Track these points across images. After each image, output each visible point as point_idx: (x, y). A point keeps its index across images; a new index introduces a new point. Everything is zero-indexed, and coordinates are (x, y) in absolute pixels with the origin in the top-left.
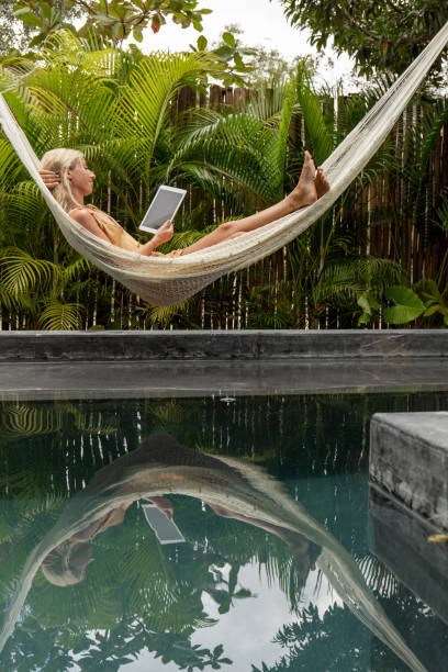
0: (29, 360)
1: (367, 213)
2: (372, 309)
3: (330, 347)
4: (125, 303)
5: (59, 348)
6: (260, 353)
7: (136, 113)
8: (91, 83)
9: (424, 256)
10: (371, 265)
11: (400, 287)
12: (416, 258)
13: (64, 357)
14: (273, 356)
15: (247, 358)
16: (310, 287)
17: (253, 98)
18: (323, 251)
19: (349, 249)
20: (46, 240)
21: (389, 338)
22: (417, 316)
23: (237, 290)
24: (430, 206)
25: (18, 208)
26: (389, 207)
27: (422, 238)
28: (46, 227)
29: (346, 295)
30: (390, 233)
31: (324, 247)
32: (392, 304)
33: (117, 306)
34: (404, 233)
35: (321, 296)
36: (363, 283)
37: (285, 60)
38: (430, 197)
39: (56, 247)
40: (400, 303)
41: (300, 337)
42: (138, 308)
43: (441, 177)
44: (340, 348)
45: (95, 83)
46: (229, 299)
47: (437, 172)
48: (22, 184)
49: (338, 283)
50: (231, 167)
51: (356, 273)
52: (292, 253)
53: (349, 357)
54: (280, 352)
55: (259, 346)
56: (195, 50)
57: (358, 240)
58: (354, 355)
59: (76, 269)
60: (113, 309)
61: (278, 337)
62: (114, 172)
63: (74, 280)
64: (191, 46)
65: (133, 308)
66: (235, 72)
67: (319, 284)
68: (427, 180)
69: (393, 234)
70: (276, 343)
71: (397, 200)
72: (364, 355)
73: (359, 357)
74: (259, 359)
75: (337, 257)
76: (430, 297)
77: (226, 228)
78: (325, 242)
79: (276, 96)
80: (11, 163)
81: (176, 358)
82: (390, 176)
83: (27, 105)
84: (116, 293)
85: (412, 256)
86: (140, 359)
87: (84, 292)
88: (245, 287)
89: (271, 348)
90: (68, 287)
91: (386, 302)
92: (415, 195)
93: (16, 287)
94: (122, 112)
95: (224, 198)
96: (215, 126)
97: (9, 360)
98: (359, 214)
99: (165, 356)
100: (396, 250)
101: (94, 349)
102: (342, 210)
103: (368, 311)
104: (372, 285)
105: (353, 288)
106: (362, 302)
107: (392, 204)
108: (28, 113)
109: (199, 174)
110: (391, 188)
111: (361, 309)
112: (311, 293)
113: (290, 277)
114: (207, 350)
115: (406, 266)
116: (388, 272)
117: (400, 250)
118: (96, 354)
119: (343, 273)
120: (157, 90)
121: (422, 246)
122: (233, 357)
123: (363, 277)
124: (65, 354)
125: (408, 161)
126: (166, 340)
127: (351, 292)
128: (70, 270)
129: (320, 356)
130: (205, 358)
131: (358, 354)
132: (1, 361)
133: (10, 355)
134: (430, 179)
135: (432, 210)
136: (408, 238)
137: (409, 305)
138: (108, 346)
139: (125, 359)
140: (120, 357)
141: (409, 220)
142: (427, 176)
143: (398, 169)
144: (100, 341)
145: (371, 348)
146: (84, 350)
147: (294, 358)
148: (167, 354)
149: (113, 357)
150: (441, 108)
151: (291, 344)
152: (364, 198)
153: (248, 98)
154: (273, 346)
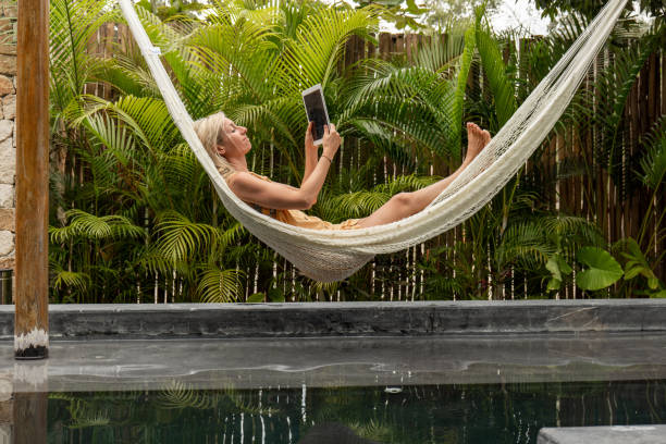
0: (183, 337)
1: (555, 164)
2: (562, 274)
3: (513, 321)
4: (288, 269)
5: (215, 324)
6: (433, 328)
7: (300, 67)
8: (253, 38)
9: (623, 210)
10: (561, 223)
11: (594, 249)
12: (614, 212)
13: (220, 333)
14: (448, 331)
15: (419, 334)
16: (492, 248)
17: (426, 45)
18: (506, 209)
19: (535, 206)
20: (205, 200)
21: (580, 310)
22: (616, 281)
23: (411, 252)
24: (627, 154)
25: (175, 170)
26: (581, 157)
27: (620, 194)
29: (533, 258)
30: (582, 187)
31: (507, 203)
32: (587, 268)
33: (279, 271)
34: (598, 185)
35: (505, 259)
36: (551, 243)
38: (627, 146)
39: (215, 209)
40: (594, 266)
43: (639, 121)
44: (524, 322)
45: (258, 38)
46: (402, 263)
47: (634, 117)
48: (180, 146)
49: (524, 244)
50: (401, 121)
51: (544, 233)
53: (535, 333)
54: (455, 327)
55: (432, 320)
57: (545, 197)
58: (539, 330)
59: (235, 232)
60: (275, 274)
61: (453, 310)
62: (276, 129)
63: (233, 243)
66: (408, 14)
67: (503, 244)
68: (622, 127)
69: (586, 187)
70: (450, 317)
71: (589, 150)
72: (552, 329)
73: (546, 332)
74: (432, 334)
75: (521, 215)
76: (631, 257)
78: (508, 198)
79: (451, 42)
81: (341, 334)
82: (581, 124)
83: (186, 63)
84: (278, 257)
85: (608, 211)
86: (301, 335)
87: (245, 255)
88: (418, 252)
89: (445, 323)
90: (227, 251)
91: (580, 264)
92: (610, 143)
93: (174, 254)
94: (286, 67)
96: (387, 79)
97: (160, 336)
98: (545, 165)
99: (329, 331)
100: (589, 204)
101: (252, 324)
103: (557, 276)
104: (562, 247)
105: (540, 249)
106: (551, 266)
107: (583, 154)
108: (188, 72)
109: (368, 128)
110: (582, 137)
111: (550, 274)
112: (493, 255)
113: (469, 238)
114: (374, 325)
115: (602, 219)
117: (594, 206)
118: (254, 330)
119: (529, 232)
120: (325, 44)
121: (620, 200)
122: (404, 332)
123: (552, 237)
124: (220, 330)
125: (601, 106)
127: (538, 254)
128: (230, 233)
129: (502, 331)
130: (371, 334)
131: (544, 329)
132: (153, 337)
133: (163, 331)
134: (626, 125)
135: (630, 159)
136: (603, 190)
137: (605, 269)
138: (267, 321)
139: (285, 335)
140: (279, 333)
141: (604, 171)
142: (623, 122)
143: (589, 115)
144: (258, 316)
145: (559, 322)
146: (241, 325)
147: (471, 333)
148: (331, 329)
149: (272, 333)
150: (636, 54)
151: (467, 318)
152: (552, 148)
153: (420, 45)
154: (448, 320)
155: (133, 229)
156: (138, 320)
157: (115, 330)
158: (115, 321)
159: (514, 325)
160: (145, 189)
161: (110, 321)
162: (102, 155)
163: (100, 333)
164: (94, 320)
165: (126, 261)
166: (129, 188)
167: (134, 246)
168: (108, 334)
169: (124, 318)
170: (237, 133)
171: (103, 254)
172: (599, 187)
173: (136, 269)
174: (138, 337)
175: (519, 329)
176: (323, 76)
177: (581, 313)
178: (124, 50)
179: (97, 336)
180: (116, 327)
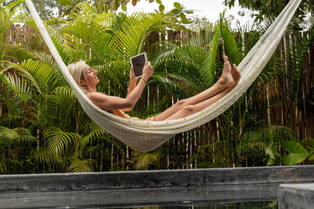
0: (62, 191)
1: (267, 100)
2: (275, 156)
3: (250, 177)
4: (120, 159)
5: (80, 183)
6: (205, 182)
7: (124, 48)
8: (98, 32)
9: (305, 125)
10: (272, 129)
11: (291, 142)
12: (300, 125)
13: (83, 188)
14: (214, 184)
15: (197, 186)
16: (234, 146)
17: (193, 36)
18: (241, 124)
19: (257, 121)
20: (72, 123)
21: (287, 170)
22: (304, 159)
23: (189, 149)
24: (306, 94)
25: (55, 103)
26: (280, 96)
27: (303, 114)
28: (72, 115)
29: (258, 149)
30: (282, 110)
31: (242, 120)
32: (287, 153)
33: (114, 161)
34: (291, 111)
35: (242, 151)
36: (268, 141)
37: (211, 22)
38: (305, 89)
39: (77, 127)
40: (292, 152)
41: (230, 171)
42: (128, 161)
43: (311, 76)
44: (257, 177)
45: (100, 32)
46: (184, 154)
47: (307, 74)
48: (58, 88)
49: (252, 142)
50: (181, 75)
51: (263, 135)
52: (222, 125)
53: (263, 183)
54: (218, 181)
55: (205, 178)
56: (158, 12)
57: (263, 115)
58: (265, 182)
59: (90, 138)
60: (112, 164)
61: (217, 172)
62: (112, 81)
63: (88, 145)
64: (155, 10)
65: (125, 161)
66: (181, 24)
67: (240, 143)
68: (302, 79)
69: (284, 110)
70: (214, 175)
71: (284, 91)
72: (272, 181)
73: (269, 183)
74: (205, 185)
75: (250, 126)
76: (312, 148)
77: (181, 104)
78: (242, 117)
79: (207, 34)
80: (51, 78)
81: (153, 187)
82: (279, 77)
83: (61, 45)
84: (114, 154)
85: (297, 125)
86: (130, 188)
87: (94, 153)
88: (193, 146)
89: (212, 179)
90: (85, 150)
91: (284, 152)
92: (296, 87)
93: (57, 148)
94: (117, 46)
95: (178, 93)
96: (173, 51)
97: (48, 191)
98: (261, 100)
99: (146, 186)
100: (287, 120)
101: (102, 182)
102: (251, 98)
103: (272, 157)
104: (274, 142)
105: (262, 144)
106: (269, 151)
107: (281, 94)
108: (62, 49)
109: (163, 80)
110: (280, 84)
111: (268, 157)
112: (235, 149)
113: (221, 139)
114: (172, 181)
115: (294, 130)
116: (283, 133)
117: (289, 121)
118: (103, 186)
119: (254, 136)
120: (138, 34)
121: (303, 119)
122: (189, 185)
123: (268, 137)
124: (84, 186)
125: (290, 66)
126: (146, 175)
127: (261, 147)
128: (86, 139)
129: (244, 183)
130: (171, 186)
131: (268, 181)
132: (44, 191)
133: (50, 187)
134: (304, 78)
135: (307, 96)
136: (294, 114)
137: (298, 153)
138: (110, 180)
139: (121, 188)
140: (118, 187)
141: (293, 103)
142: (302, 76)
143: (283, 71)
144: (105, 177)
145: (276, 177)
146: (96, 183)
147: (227, 185)
148: (147, 184)
149: (113, 187)
150: (306, 38)
151: (224, 176)
152: (264, 90)
153: (190, 36)
154: (213, 177)
155: (31, 137)
156: (36, 182)
157: (22, 188)
158: (22, 182)
159: (251, 179)
160: (38, 117)
161: (19, 182)
162: (13, 98)
163: (13, 189)
164: (10, 182)
165: (27, 157)
166: (28, 116)
167: (31, 150)
168: (18, 190)
169: (27, 180)
170: (92, 74)
171: (13, 154)
172: (291, 112)
173: (33, 161)
174: (35, 191)
175: (254, 181)
176: (137, 51)
177: (288, 172)
178: (25, 41)
179: (11, 191)
180: (22, 186)
